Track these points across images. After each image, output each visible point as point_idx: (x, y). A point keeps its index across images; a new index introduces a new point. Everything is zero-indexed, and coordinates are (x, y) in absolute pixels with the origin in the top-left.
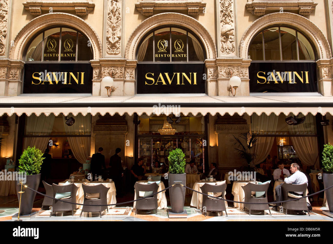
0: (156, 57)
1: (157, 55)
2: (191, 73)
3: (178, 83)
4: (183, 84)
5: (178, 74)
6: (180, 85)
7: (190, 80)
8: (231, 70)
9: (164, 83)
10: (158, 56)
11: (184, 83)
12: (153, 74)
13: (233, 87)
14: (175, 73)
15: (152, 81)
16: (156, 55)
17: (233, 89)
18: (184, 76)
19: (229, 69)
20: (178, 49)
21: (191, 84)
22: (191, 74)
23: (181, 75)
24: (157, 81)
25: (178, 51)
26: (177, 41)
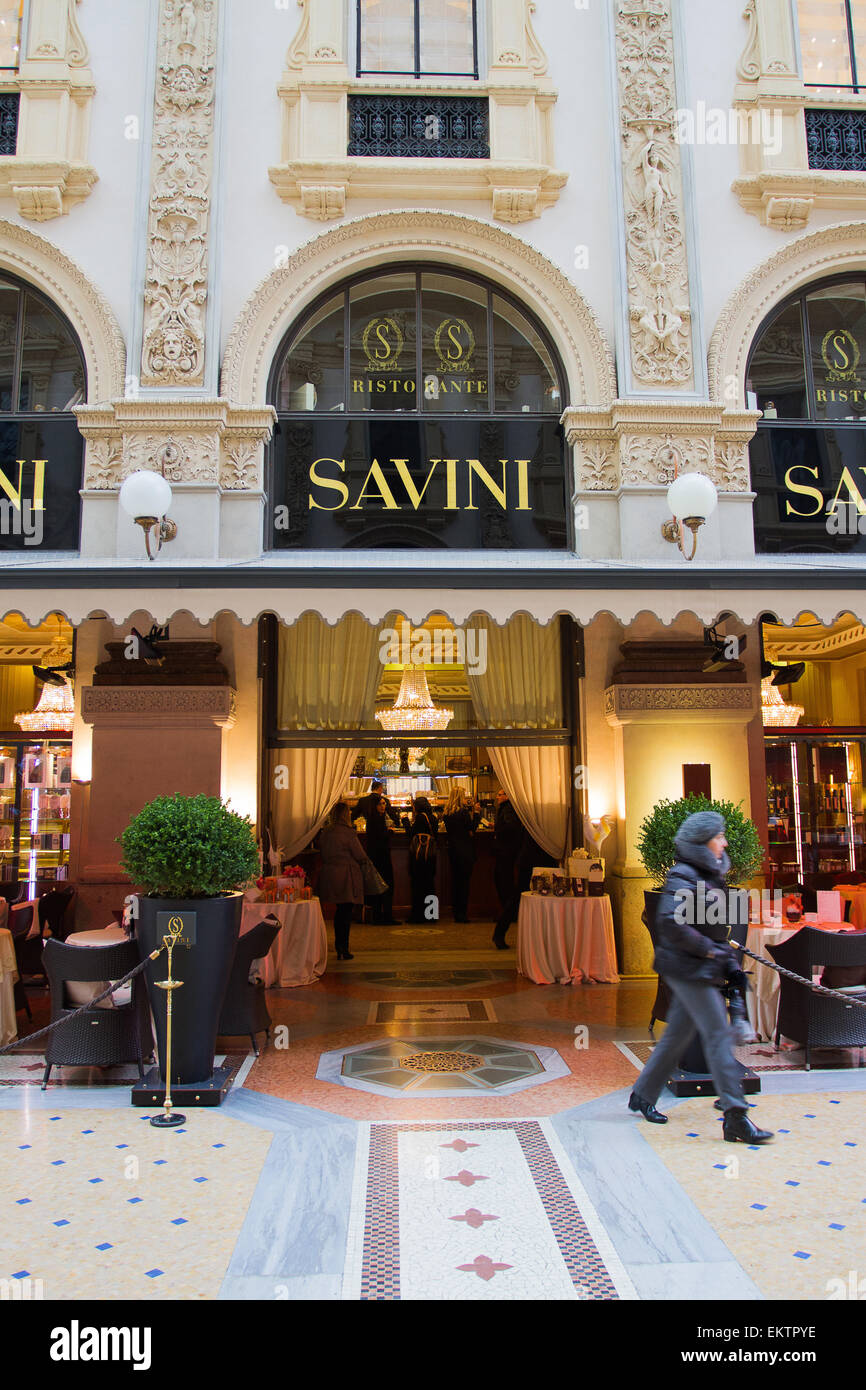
0: (355, 390)
1: (358, 384)
2: (504, 462)
3: (452, 504)
4: (471, 507)
5: (451, 465)
7: (502, 490)
8: (674, 451)
10: (365, 387)
11: (473, 505)
12: (342, 465)
13: (685, 521)
14: (436, 462)
15: (339, 495)
16: (355, 383)
17: (686, 531)
18: (474, 472)
19: (667, 450)
21: (505, 508)
23: (462, 471)
24: (361, 496)
25: (450, 370)
26: (447, 326)
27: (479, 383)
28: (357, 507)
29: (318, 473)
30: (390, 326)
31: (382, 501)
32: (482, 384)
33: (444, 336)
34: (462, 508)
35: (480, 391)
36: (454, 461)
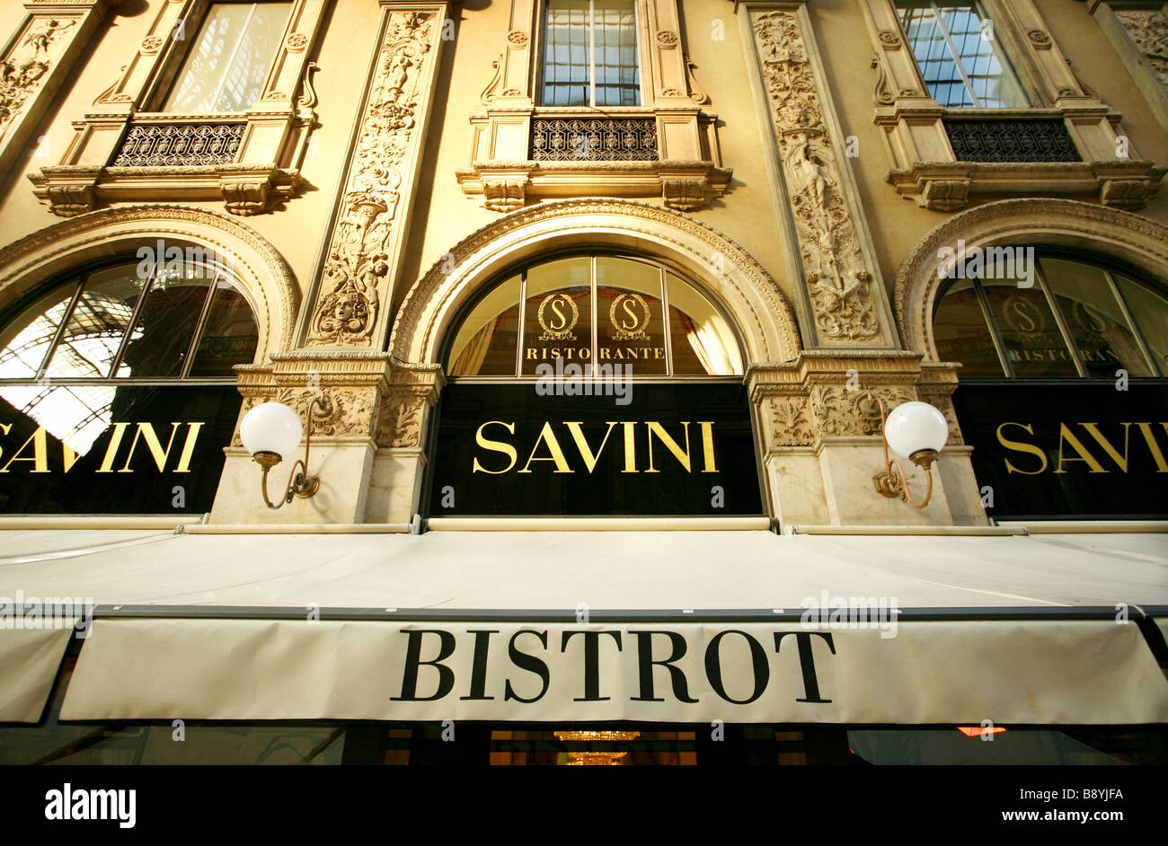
0: (529, 357)
1: (534, 351)
2: (686, 424)
3: (630, 466)
4: (651, 470)
5: (629, 428)
6: (640, 476)
7: (686, 452)
9: (563, 467)
11: (654, 468)
12: (511, 428)
14: (612, 424)
15: (507, 458)
16: (529, 350)
18: (654, 435)
20: (626, 329)
21: (689, 471)
22: (688, 426)
23: (641, 433)
24: (531, 459)
25: (626, 338)
26: (622, 301)
27: (656, 350)
28: (525, 470)
29: (486, 435)
30: (566, 301)
31: (553, 465)
32: (659, 351)
33: (619, 309)
34: (642, 471)
35: (657, 357)
36: (633, 423)
